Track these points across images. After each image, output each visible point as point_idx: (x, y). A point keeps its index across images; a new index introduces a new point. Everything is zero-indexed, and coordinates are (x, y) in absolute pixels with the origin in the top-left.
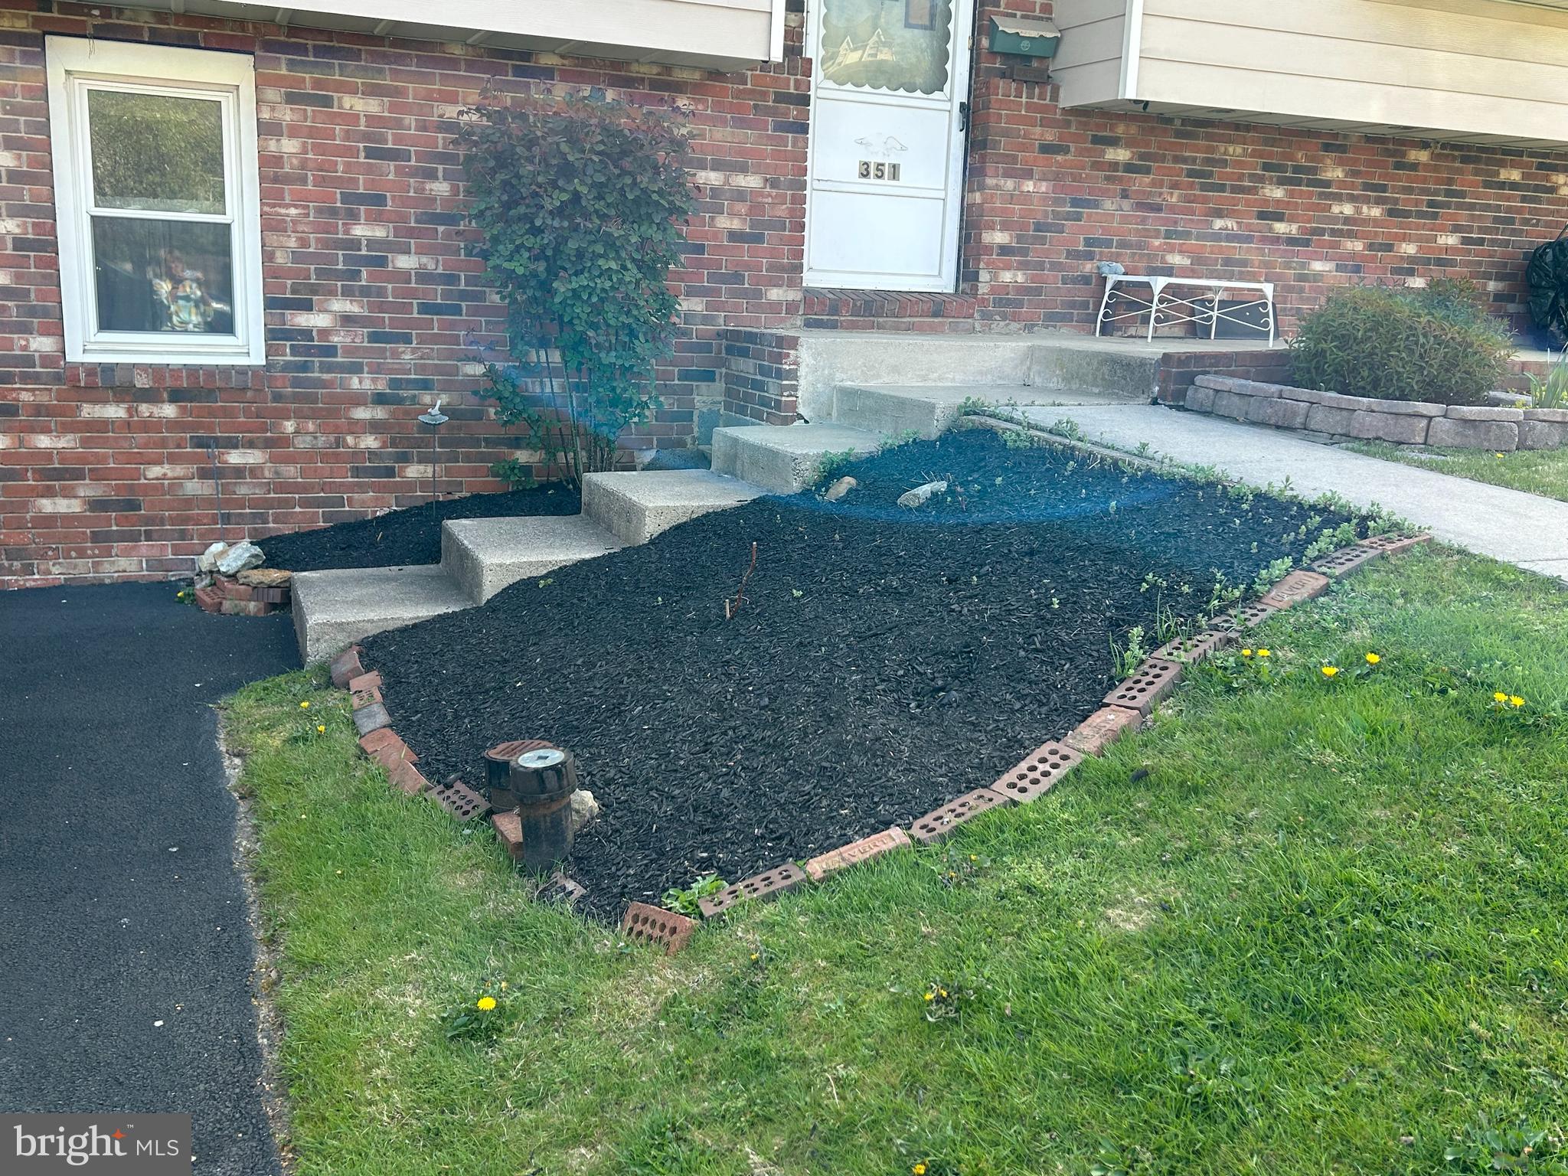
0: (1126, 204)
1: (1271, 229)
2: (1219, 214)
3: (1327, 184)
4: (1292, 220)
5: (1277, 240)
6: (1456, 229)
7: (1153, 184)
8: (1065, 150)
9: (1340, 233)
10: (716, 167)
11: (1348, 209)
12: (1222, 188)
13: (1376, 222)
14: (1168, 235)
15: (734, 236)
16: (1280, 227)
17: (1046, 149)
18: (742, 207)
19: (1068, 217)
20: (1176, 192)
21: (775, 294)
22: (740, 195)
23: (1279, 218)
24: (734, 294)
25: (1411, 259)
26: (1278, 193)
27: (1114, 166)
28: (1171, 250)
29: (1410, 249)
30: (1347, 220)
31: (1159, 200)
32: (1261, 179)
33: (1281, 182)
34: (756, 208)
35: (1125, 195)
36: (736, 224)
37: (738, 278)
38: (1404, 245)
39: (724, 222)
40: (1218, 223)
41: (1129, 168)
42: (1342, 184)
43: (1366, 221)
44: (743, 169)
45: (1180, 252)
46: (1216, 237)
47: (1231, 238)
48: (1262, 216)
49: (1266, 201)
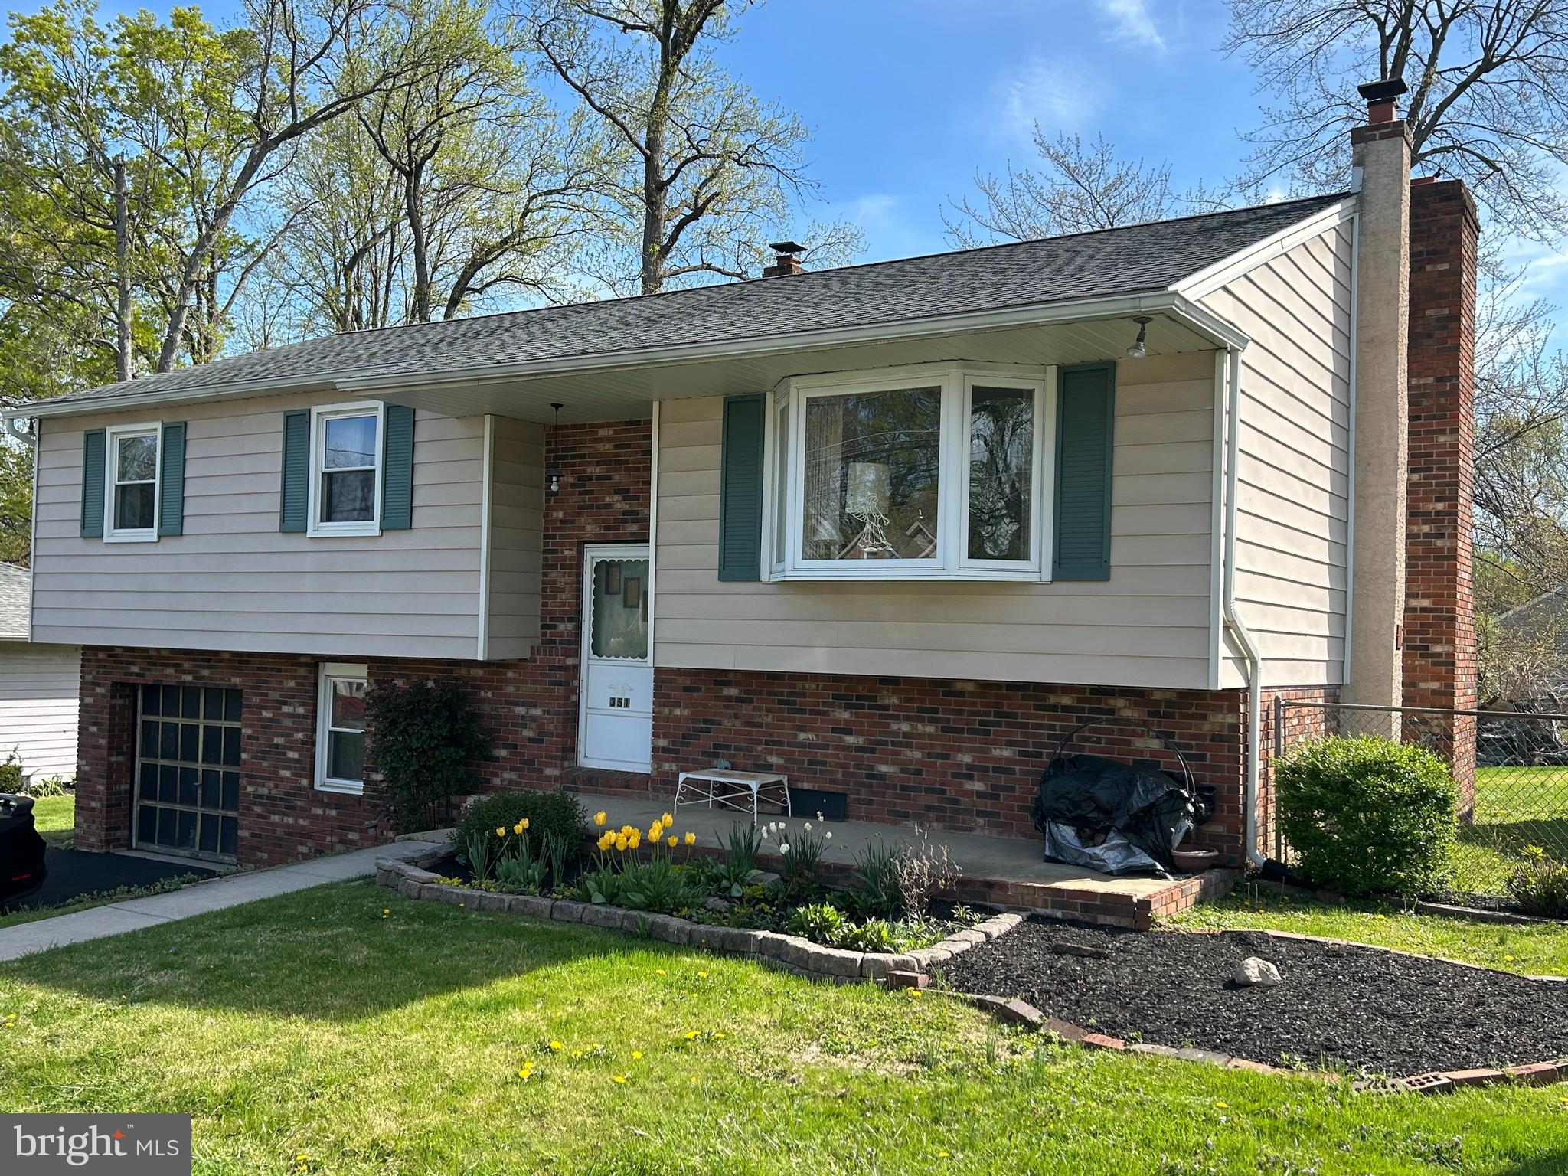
0: (737, 723)
1: (844, 741)
2: (803, 729)
3: (886, 708)
4: (858, 734)
5: (848, 748)
6: (1010, 744)
7: (755, 709)
8: (699, 690)
9: (900, 745)
10: (523, 704)
11: (905, 727)
12: (803, 712)
13: (931, 736)
14: (767, 743)
15: (531, 740)
16: (850, 739)
17: (686, 689)
18: (534, 725)
19: (701, 730)
20: (771, 716)
21: (548, 771)
22: (534, 719)
23: (849, 732)
24: (529, 770)
25: (969, 767)
26: (846, 715)
27: (729, 698)
28: (770, 753)
29: (967, 759)
30: (906, 735)
31: (758, 720)
32: (832, 705)
33: (848, 707)
34: (541, 726)
35: (736, 717)
36: (531, 734)
37: (532, 762)
38: (960, 755)
39: (527, 733)
40: (802, 736)
41: (738, 699)
42: (896, 708)
43: (921, 736)
44: (535, 706)
45: (777, 754)
46: (802, 745)
47: (812, 746)
48: (834, 730)
49: (838, 721)
